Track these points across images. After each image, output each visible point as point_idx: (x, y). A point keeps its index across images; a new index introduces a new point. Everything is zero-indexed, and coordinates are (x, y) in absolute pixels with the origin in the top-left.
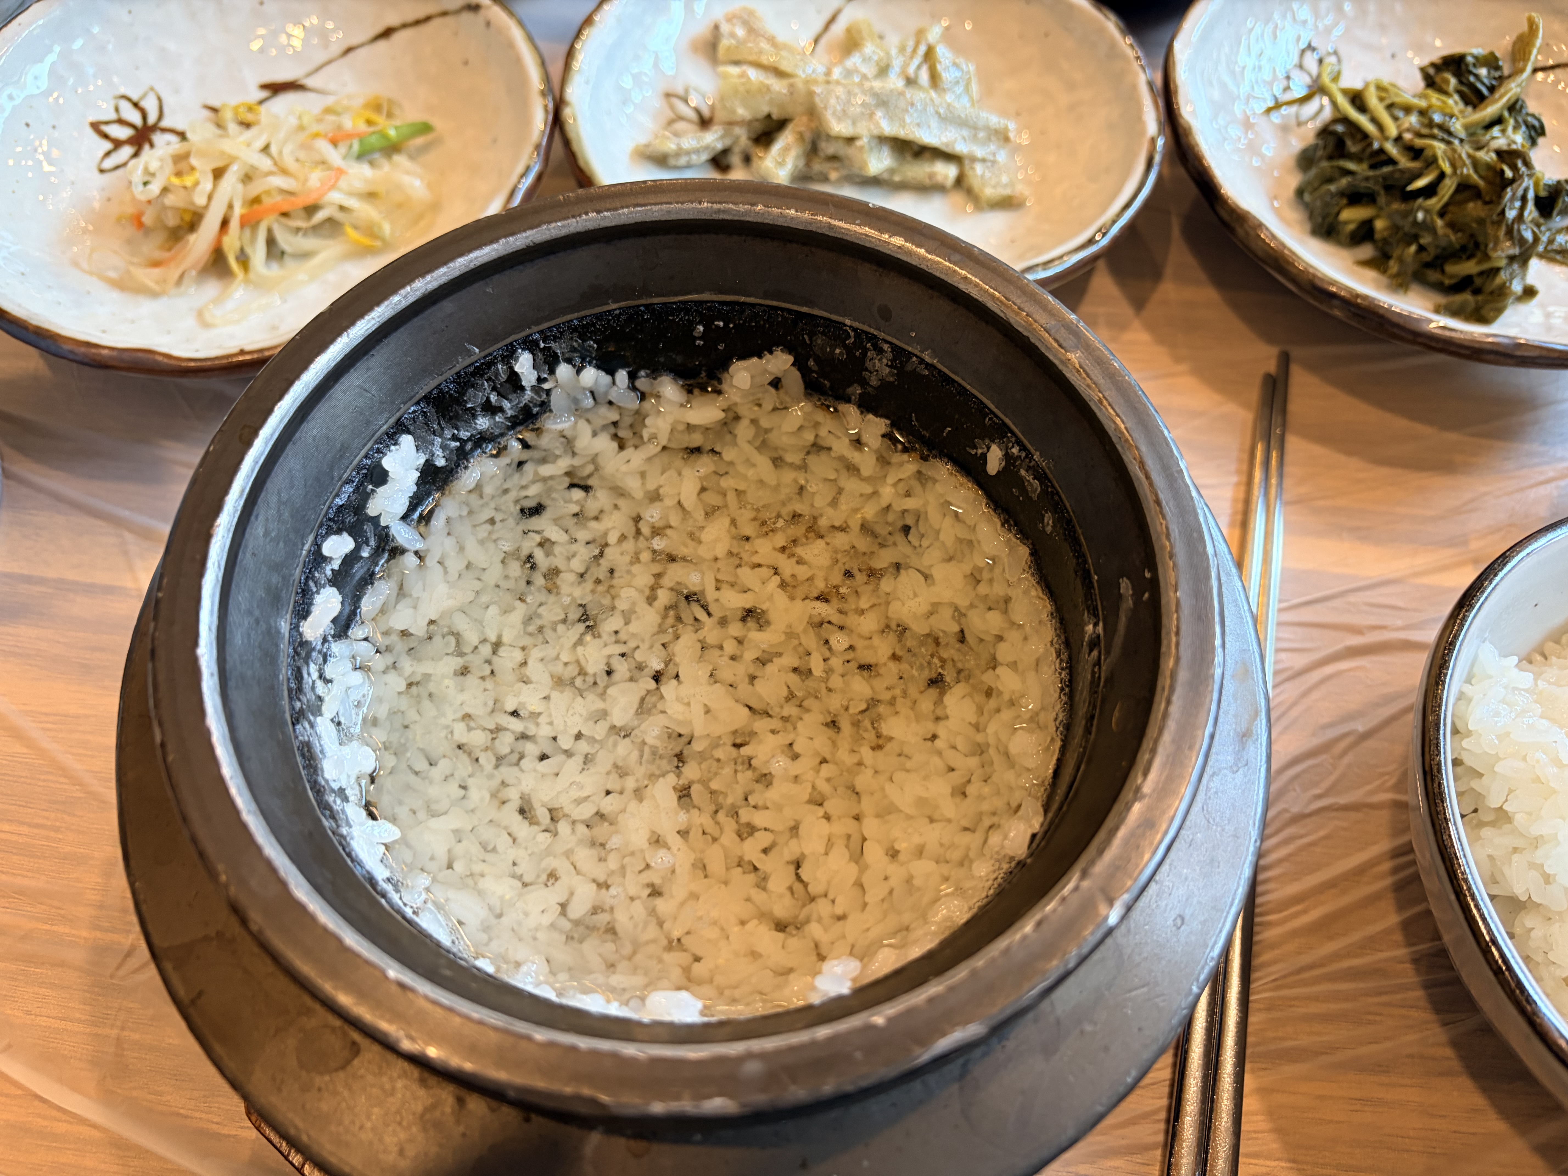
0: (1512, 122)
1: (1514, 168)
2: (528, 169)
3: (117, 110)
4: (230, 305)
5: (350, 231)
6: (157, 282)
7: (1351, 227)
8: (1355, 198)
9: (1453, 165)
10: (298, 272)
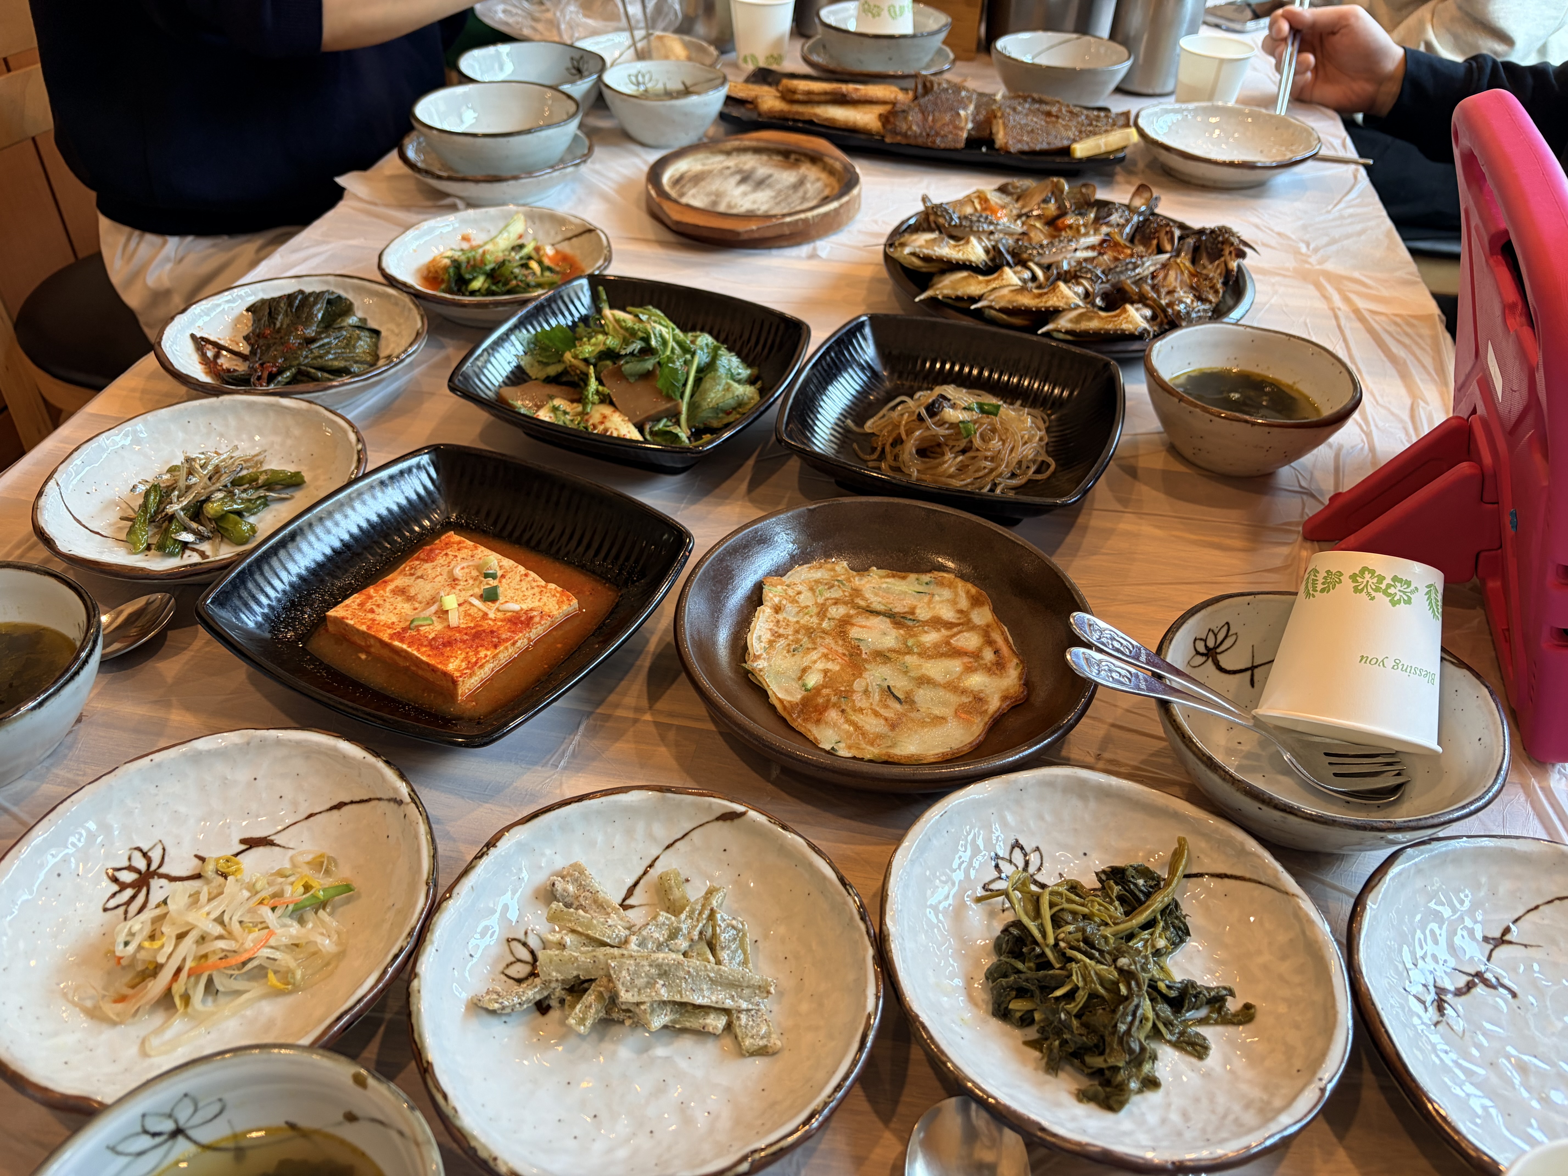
0: (1162, 924)
1: (1129, 986)
3: (130, 859)
4: (169, 1034)
5: (271, 975)
6: (118, 1015)
7: (1018, 1014)
8: (1022, 993)
9: (1084, 979)
10: (227, 1007)
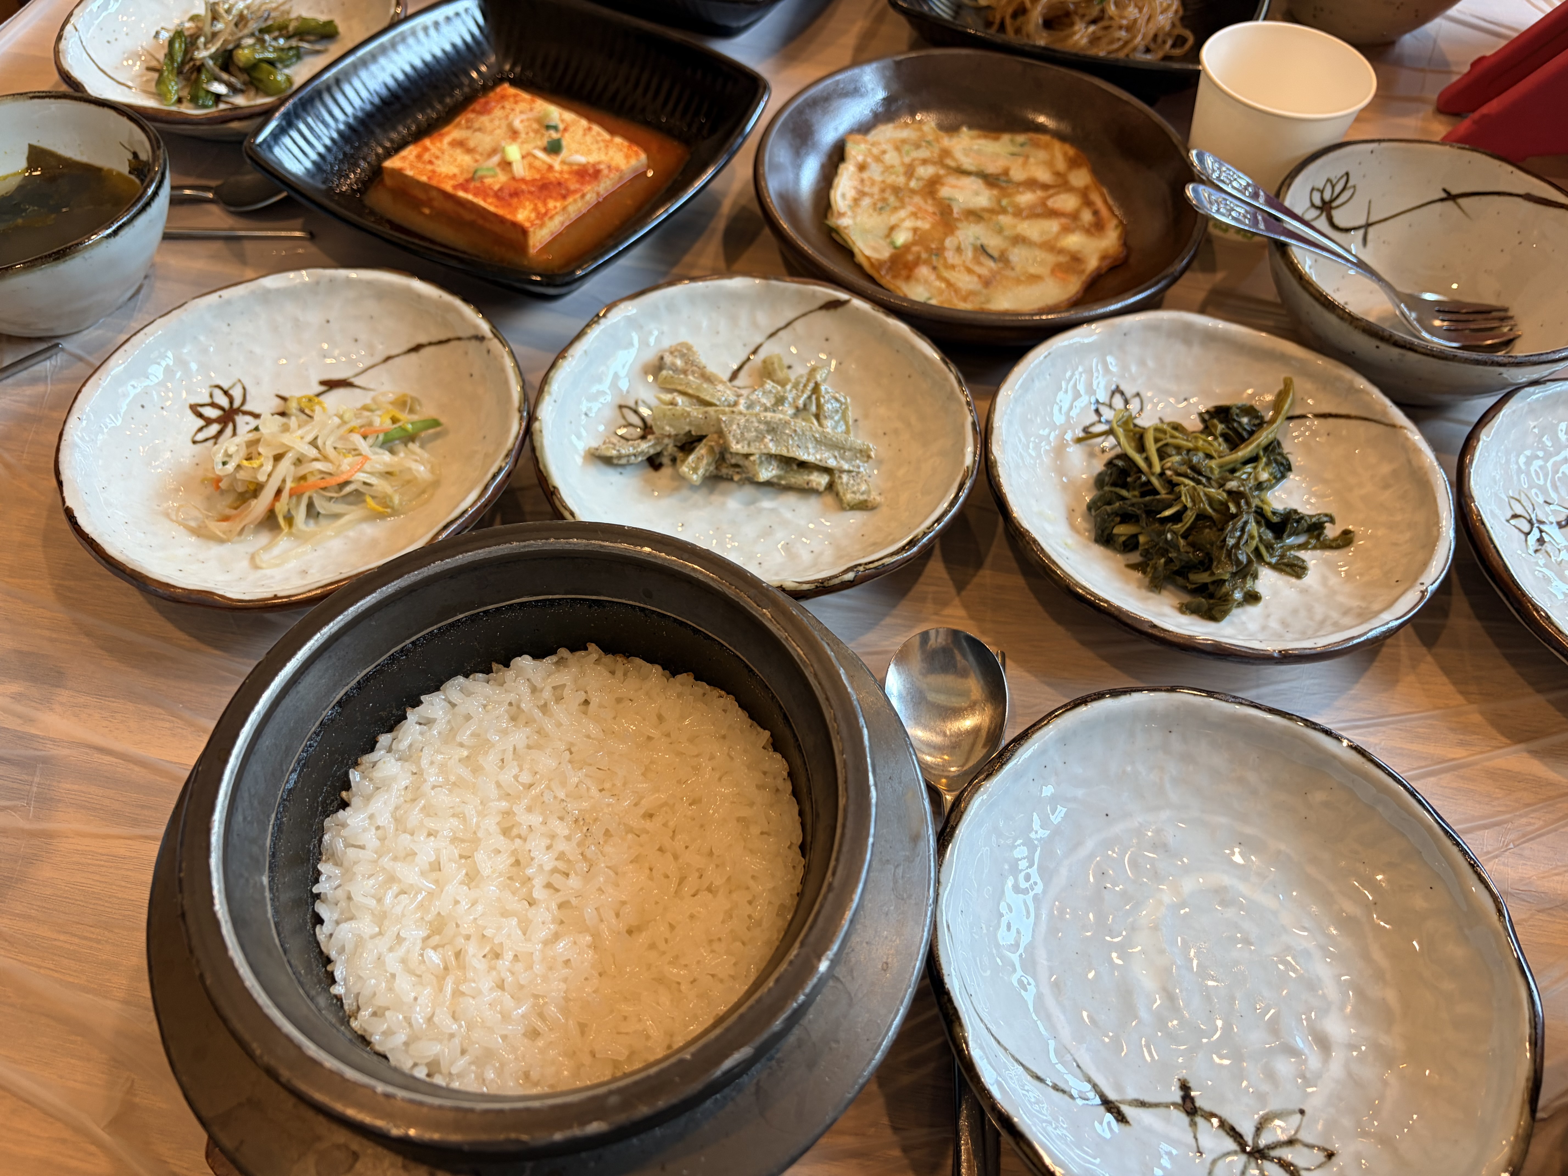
0: (1264, 460)
1: (1238, 506)
2: (500, 469)
3: (211, 396)
4: (276, 551)
5: (369, 500)
6: (224, 533)
7: (1123, 539)
8: (1126, 518)
9: (1193, 501)
10: (329, 529)
